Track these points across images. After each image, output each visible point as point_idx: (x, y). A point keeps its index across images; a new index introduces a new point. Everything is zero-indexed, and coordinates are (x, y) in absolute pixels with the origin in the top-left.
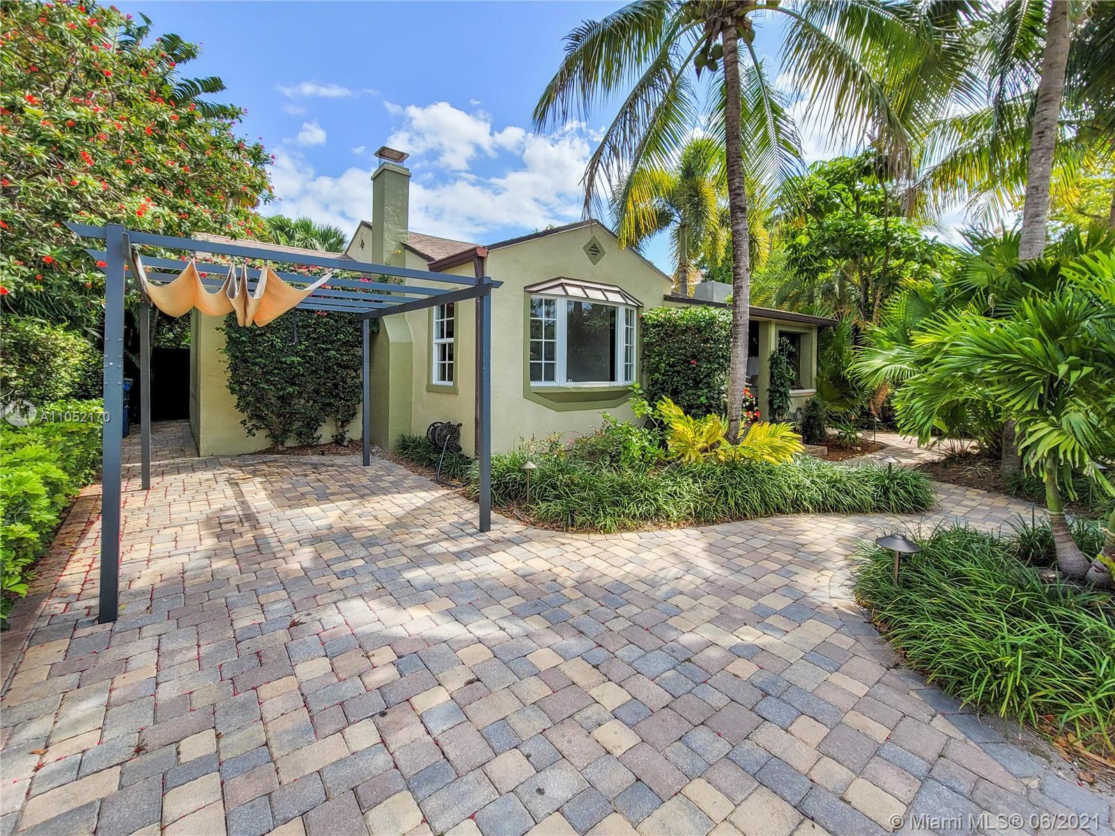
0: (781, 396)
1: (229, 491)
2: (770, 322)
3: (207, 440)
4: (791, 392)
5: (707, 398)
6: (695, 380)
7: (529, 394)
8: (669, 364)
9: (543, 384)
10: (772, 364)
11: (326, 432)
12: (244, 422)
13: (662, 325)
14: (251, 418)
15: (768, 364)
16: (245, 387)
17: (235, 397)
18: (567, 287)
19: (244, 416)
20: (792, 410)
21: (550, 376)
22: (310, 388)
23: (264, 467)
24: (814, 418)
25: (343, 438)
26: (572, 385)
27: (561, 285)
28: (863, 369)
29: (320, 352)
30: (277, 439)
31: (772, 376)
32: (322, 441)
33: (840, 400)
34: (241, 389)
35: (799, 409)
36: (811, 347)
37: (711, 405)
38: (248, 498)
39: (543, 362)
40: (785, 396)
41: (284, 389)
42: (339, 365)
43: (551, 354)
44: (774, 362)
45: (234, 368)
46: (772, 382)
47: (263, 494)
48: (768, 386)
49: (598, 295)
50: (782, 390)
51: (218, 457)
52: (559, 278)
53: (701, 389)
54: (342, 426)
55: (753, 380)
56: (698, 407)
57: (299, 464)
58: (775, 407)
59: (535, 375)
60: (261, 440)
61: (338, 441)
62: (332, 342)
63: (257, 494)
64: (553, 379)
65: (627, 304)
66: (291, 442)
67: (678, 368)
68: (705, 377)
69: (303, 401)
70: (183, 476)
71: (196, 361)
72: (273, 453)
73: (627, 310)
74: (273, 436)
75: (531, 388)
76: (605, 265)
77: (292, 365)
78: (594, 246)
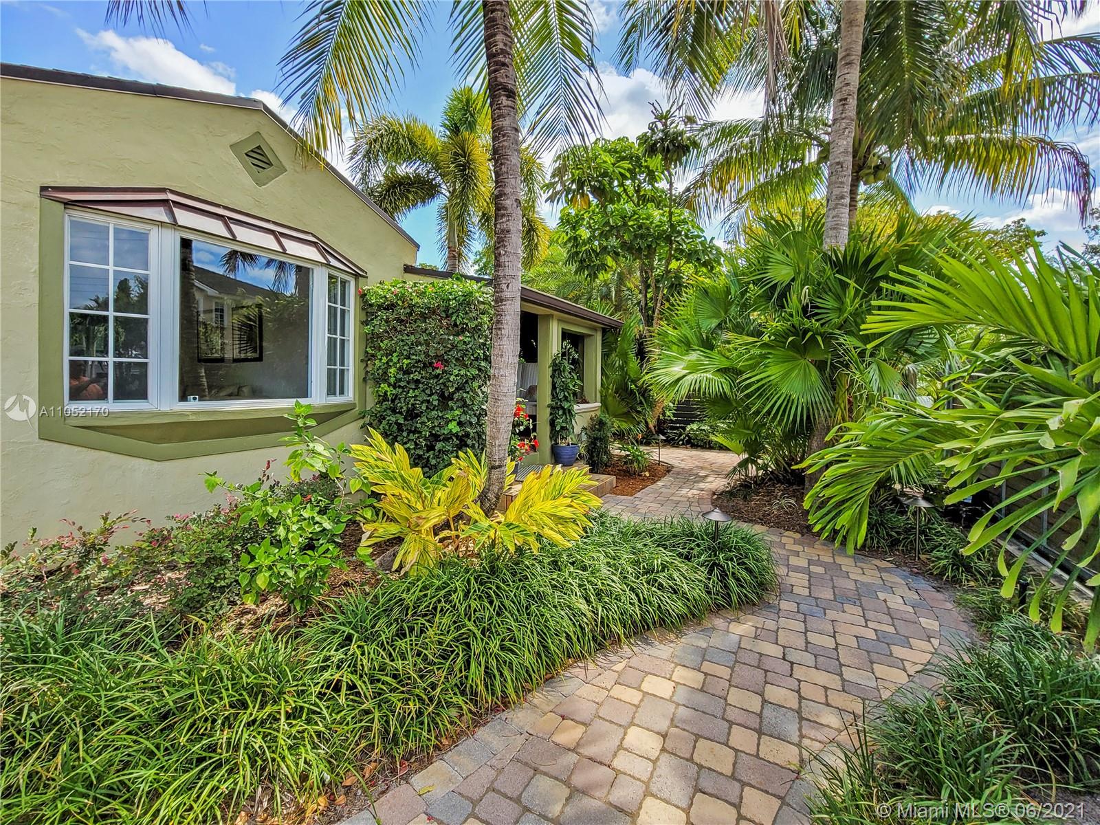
0: (564, 413)
2: (552, 316)
4: (576, 407)
5: (460, 424)
6: (442, 395)
8: (400, 369)
9: (109, 407)
10: (554, 371)
13: (391, 307)
15: (549, 372)
18: (177, 211)
20: (577, 430)
21: (133, 391)
24: (601, 440)
27: (164, 202)
28: (662, 378)
31: (554, 387)
33: (626, 416)
35: (584, 428)
36: (595, 350)
37: (467, 435)
39: (112, 359)
40: (568, 413)
44: (556, 369)
46: (554, 396)
48: (549, 401)
49: (261, 240)
50: (566, 405)
52: (159, 190)
53: (452, 409)
55: (529, 394)
56: (446, 439)
58: (558, 428)
64: (142, 395)
65: (328, 265)
67: (415, 376)
68: (458, 389)
73: (330, 277)
76: (285, 191)
78: (260, 151)
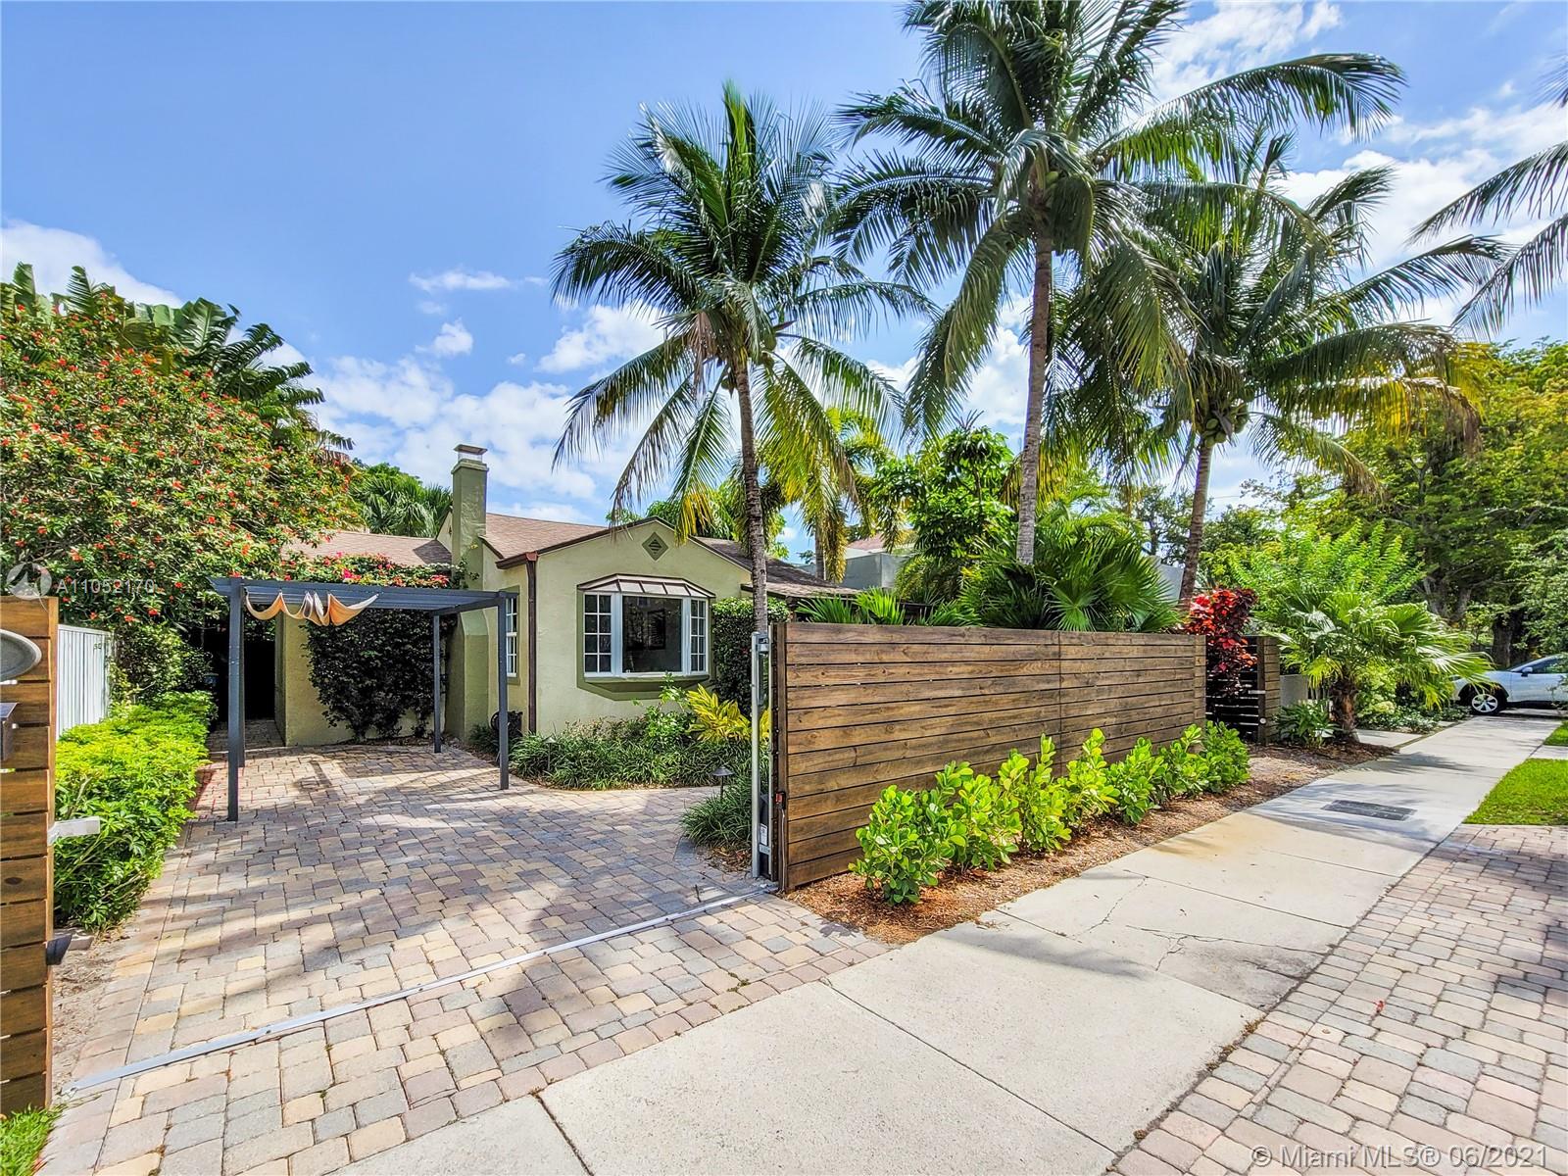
1: (310, 768)
3: (291, 731)
7: (582, 684)
8: (729, 654)
9: (598, 674)
11: (407, 724)
12: (325, 714)
14: (332, 710)
16: (326, 680)
17: (318, 689)
18: (621, 584)
19: (327, 707)
21: (606, 667)
22: (390, 680)
23: (344, 753)
25: (423, 731)
26: (628, 675)
27: (616, 581)
29: (397, 646)
30: (359, 729)
32: (402, 734)
34: (323, 682)
38: (325, 771)
39: (598, 654)
41: (362, 682)
42: (417, 658)
43: (606, 647)
45: (317, 662)
47: (339, 770)
49: (659, 590)
51: (302, 747)
52: (615, 575)
54: (423, 718)
57: (376, 751)
59: (590, 665)
60: (342, 730)
61: (419, 733)
62: (409, 637)
63: (333, 769)
64: (608, 670)
66: (372, 734)
67: (736, 659)
69: (383, 694)
70: (272, 759)
71: (282, 656)
72: (354, 743)
73: (694, 602)
74: (355, 728)
75: (584, 678)
76: (668, 561)
77: (370, 658)
78: (655, 542)
